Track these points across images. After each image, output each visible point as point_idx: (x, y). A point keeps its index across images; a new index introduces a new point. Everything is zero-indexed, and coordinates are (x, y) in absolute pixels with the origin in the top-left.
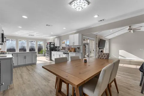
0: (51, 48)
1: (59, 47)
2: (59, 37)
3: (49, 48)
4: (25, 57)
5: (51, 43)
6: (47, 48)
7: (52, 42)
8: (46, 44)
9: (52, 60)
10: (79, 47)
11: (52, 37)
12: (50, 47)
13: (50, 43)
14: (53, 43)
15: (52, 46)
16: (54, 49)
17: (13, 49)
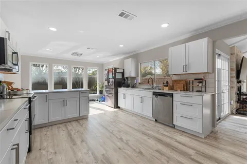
0: (116, 80)
1: (134, 78)
2: (136, 56)
3: (111, 80)
4: (65, 103)
5: (118, 71)
6: (108, 80)
7: (118, 68)
8: (106, 72)
9: (119, 107)
10: (201, 77)
11: (118, 58)
12: (114, 78)
13: (115, 69)
14: (122, 71)
15: (119, 76)
16: (124, 83)
17: (43, 82)
